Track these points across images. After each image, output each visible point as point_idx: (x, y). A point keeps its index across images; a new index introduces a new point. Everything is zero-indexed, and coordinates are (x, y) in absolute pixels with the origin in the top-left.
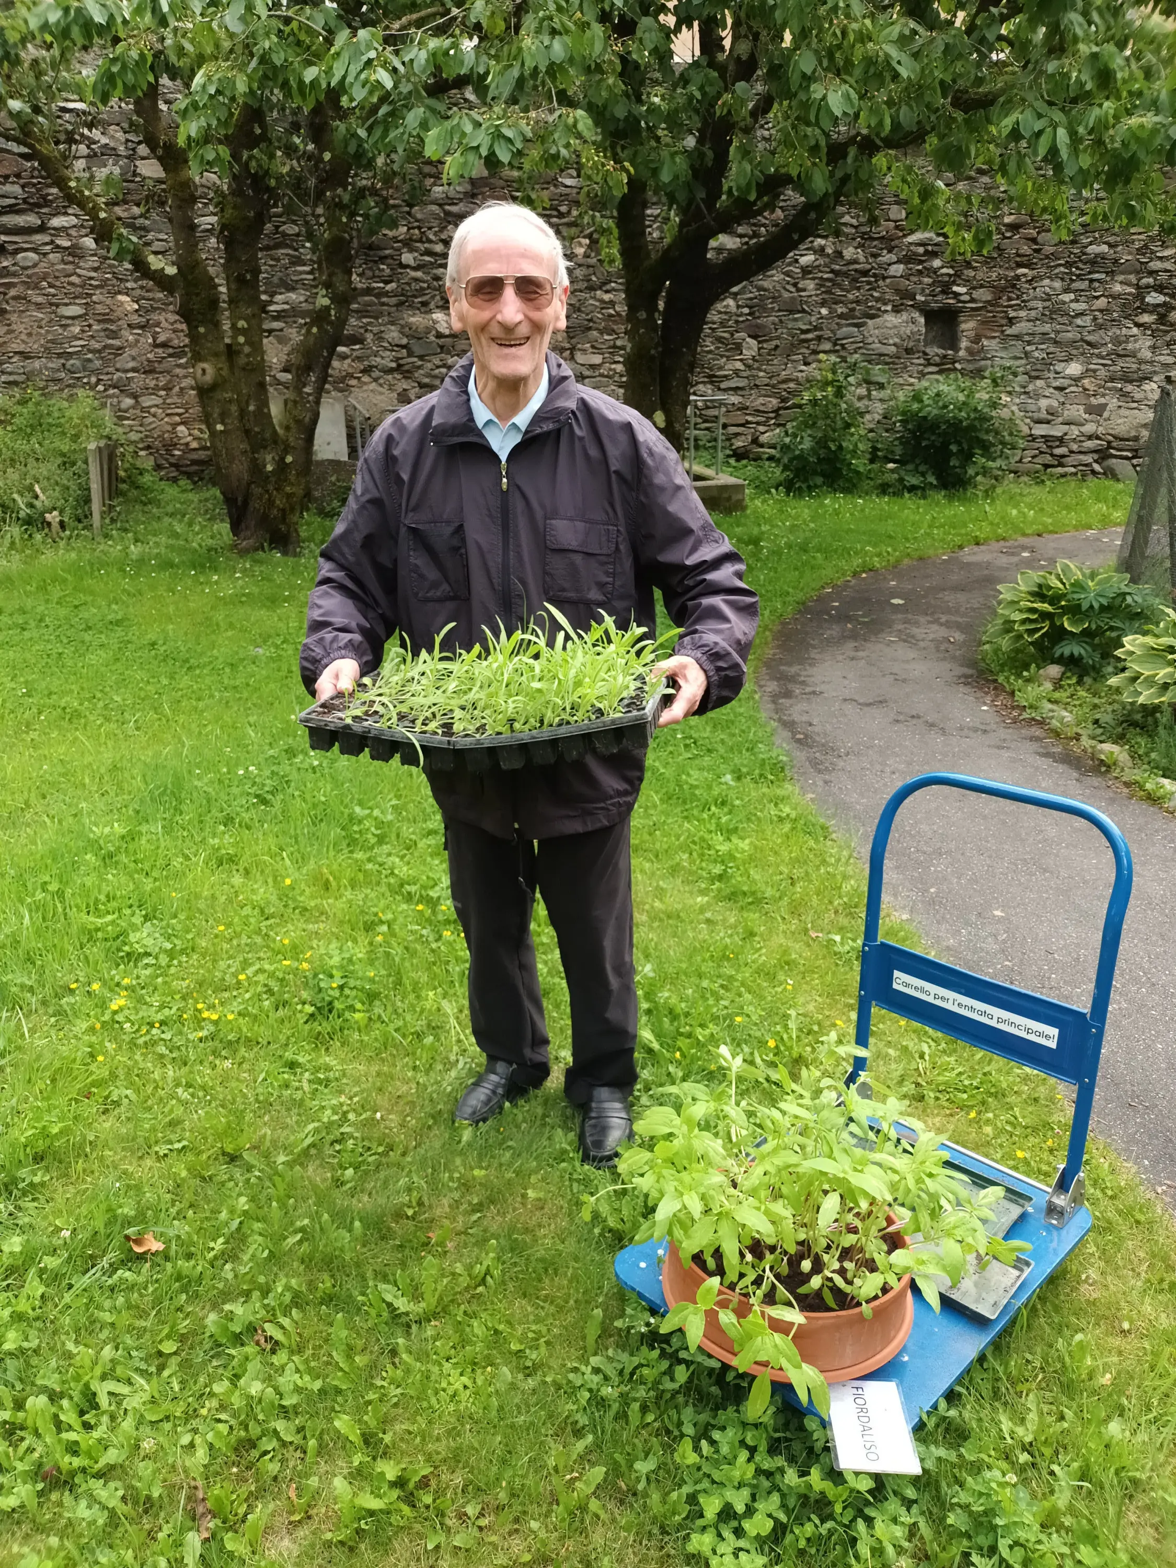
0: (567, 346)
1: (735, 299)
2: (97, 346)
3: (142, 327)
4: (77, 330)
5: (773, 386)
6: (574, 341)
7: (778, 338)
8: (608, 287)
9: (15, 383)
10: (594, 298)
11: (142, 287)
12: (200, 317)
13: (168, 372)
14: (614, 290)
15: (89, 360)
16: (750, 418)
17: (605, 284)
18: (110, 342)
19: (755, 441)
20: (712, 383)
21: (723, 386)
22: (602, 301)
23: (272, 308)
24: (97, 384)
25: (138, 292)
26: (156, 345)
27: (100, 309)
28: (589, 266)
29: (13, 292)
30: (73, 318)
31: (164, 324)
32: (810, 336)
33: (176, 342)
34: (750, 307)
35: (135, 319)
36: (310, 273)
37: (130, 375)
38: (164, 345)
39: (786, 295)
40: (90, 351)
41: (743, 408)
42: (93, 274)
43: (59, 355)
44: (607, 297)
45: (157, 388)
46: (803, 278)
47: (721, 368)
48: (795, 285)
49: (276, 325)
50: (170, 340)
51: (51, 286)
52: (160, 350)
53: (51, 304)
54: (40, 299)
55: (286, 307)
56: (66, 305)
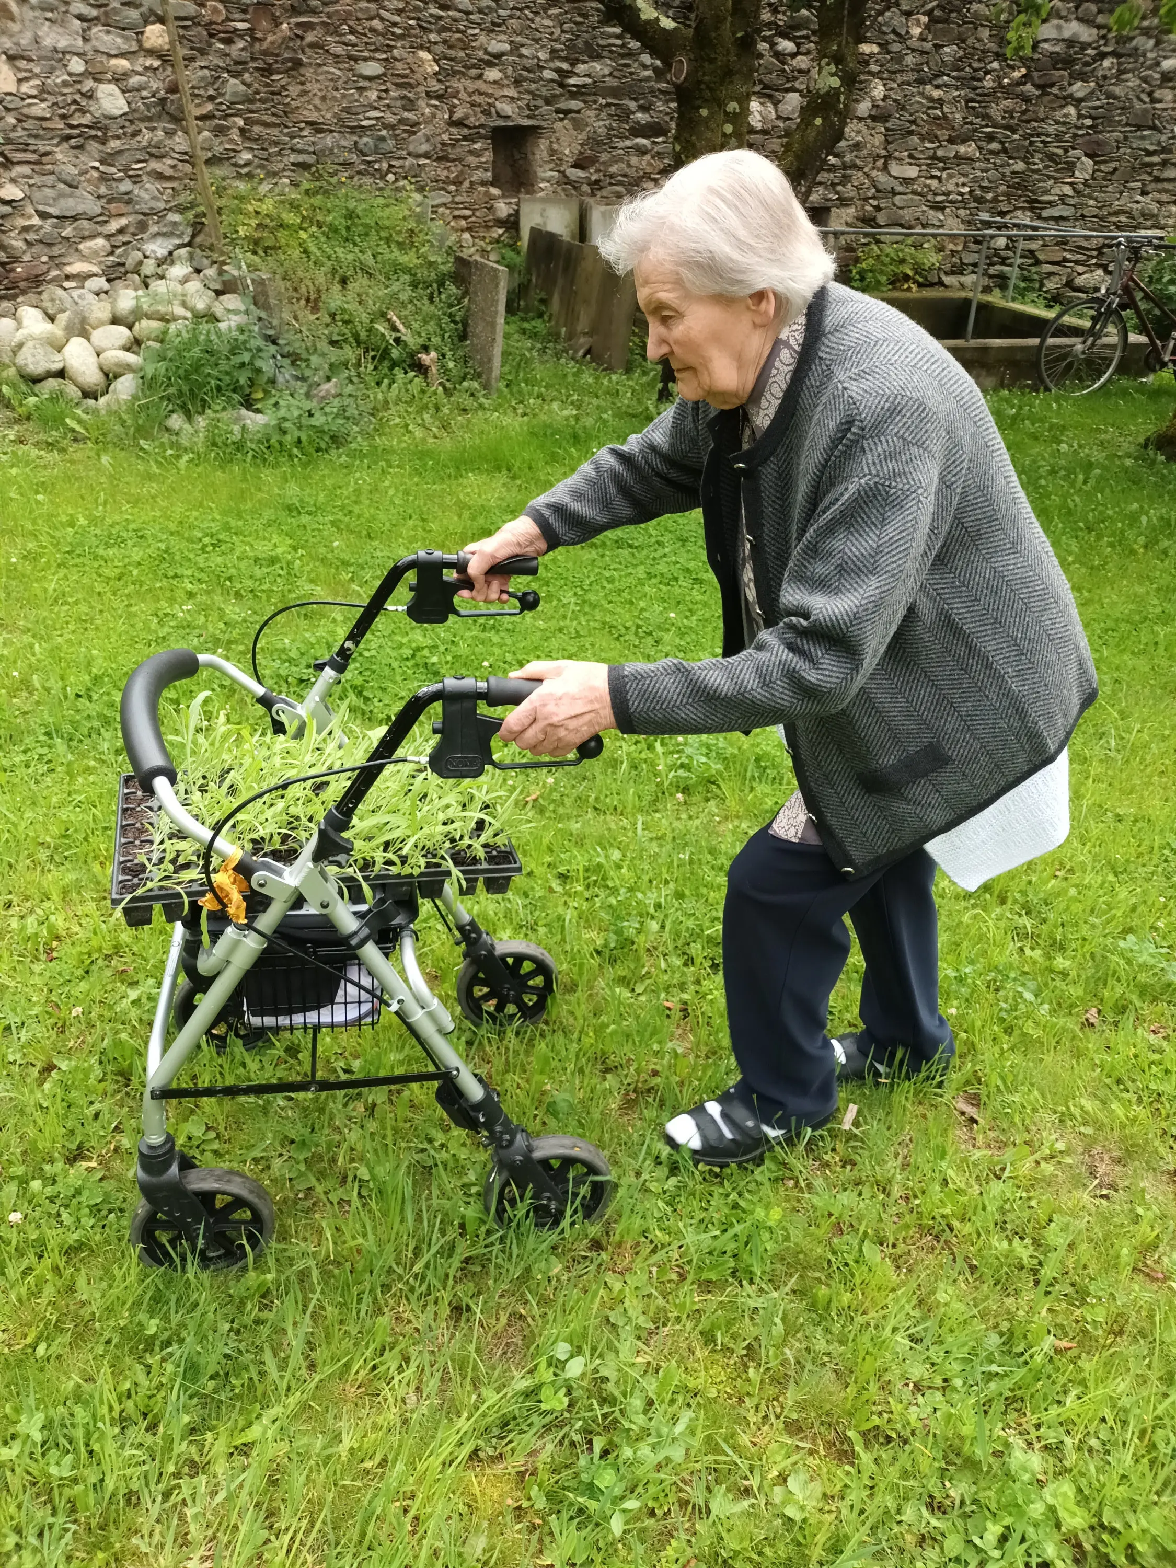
0: (884, 153)
1: (1076, 107)
2: (392, 119)
3: (439, 97)
4: (373, 95)
5: (1102, 219)
6: (890, 147)
7: (1119, 159)
8: (939, 81)
9: (304, 166)
10: (922, 94)
11: (445, 42)
12: (707, 94)
13: (460, 160)
14: (946, 85)
15: (383, 139)
16: (1069, 256)
17: (937, 76)
18: (406, 115)
19: (1069, 284)
20: (1032, 209)
21: (1045, 214)
22: (930, 99)
23: (572, 81)
24: (388, 172)
25: (440, 49)
26: (452, 123)
27: (400, 68)
28: (923, 52)
29: (310, 37)
30: (370, 79)
31: (463, 95)
32: (1155, 159)
33: (472, 121)
34: (1093, 118)
35: (436, 87)
36: (618, 37)
37: (422, 161)
38: (460, 124)
39: (1138, 106)
40: (385, 126)
41: (1062, 242)
42: (397, 19)
43: (353, 130)
44: (936, 94)
45: (448, 181)
46: (1160, 87)
47: (1047, 192)
48: (1150, 94)
49: (574, 104)
50: (466, 117)
51: (352, 32)
52: (454, 130)
53: (351, 57)
54: (339, 50)
55: (588, 81)
56: (366, 59)
